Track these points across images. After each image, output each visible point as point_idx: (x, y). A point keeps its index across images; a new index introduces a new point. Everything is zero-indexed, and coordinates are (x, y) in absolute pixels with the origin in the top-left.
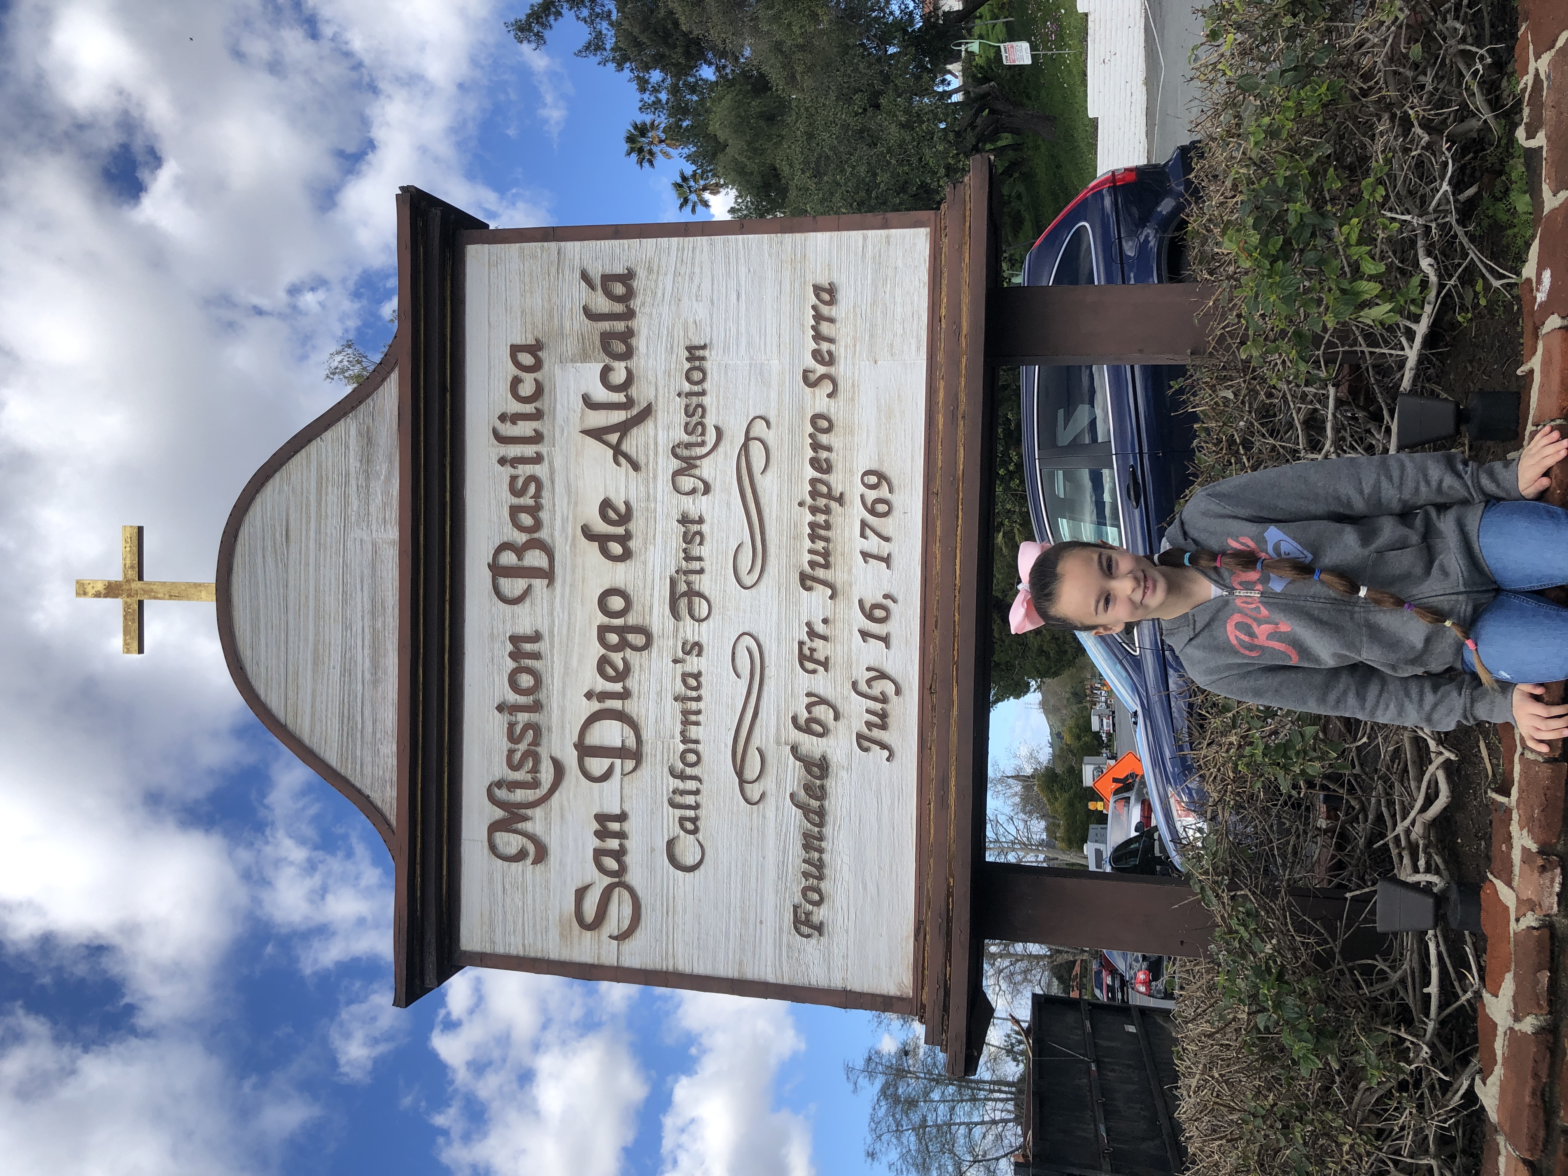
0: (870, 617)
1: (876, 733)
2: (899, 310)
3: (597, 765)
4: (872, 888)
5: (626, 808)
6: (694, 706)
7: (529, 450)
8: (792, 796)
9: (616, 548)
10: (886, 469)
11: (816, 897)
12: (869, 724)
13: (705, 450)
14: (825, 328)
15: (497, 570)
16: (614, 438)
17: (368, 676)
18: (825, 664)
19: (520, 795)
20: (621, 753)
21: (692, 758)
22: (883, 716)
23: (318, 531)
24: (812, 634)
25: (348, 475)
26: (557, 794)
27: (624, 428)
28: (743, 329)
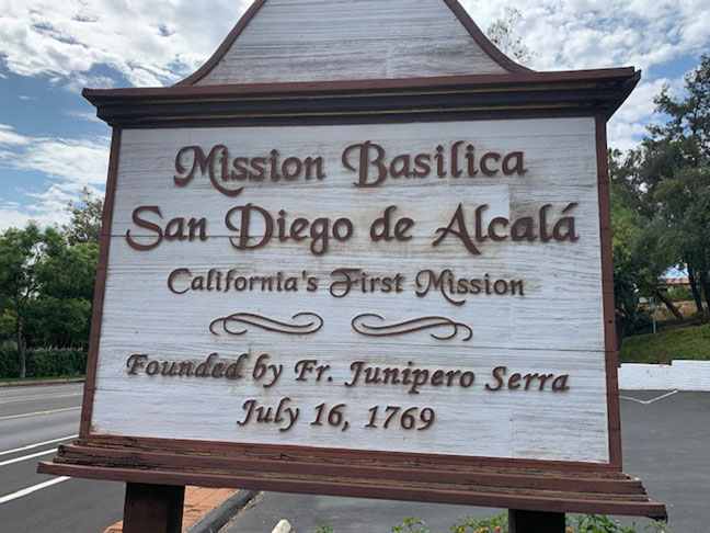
0: (333, 412)
1: (255, 415)
2: (549, 437)
3: (237, 220)
4: (157, 408)
5: (209, 240)
6: (275, 286)
7: (447, 167)
8: (216, 354)
9: (380, 231)
10: (435, 425)
11: (152, 371)
12: (261, 409)
13: (448, 293)
14: (536, 383)
15: (365, 148)
16: (456, 228)
17: (295, 60)
18: (301, 379)
19: (218, 167)
20: (245, 236)
21: (241, 285)
22: (267, 420)
23: (392, 21)
24: (322, 370)
25: (431, 39)
26: (218, 192)
27: (463, 235)
28: (535, 322)
